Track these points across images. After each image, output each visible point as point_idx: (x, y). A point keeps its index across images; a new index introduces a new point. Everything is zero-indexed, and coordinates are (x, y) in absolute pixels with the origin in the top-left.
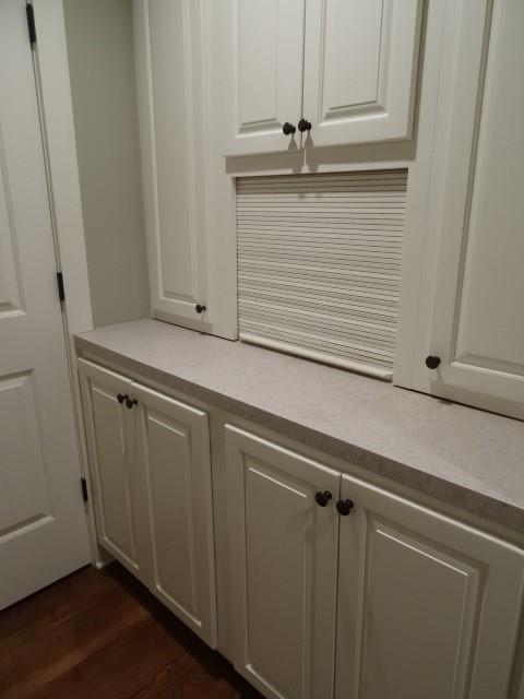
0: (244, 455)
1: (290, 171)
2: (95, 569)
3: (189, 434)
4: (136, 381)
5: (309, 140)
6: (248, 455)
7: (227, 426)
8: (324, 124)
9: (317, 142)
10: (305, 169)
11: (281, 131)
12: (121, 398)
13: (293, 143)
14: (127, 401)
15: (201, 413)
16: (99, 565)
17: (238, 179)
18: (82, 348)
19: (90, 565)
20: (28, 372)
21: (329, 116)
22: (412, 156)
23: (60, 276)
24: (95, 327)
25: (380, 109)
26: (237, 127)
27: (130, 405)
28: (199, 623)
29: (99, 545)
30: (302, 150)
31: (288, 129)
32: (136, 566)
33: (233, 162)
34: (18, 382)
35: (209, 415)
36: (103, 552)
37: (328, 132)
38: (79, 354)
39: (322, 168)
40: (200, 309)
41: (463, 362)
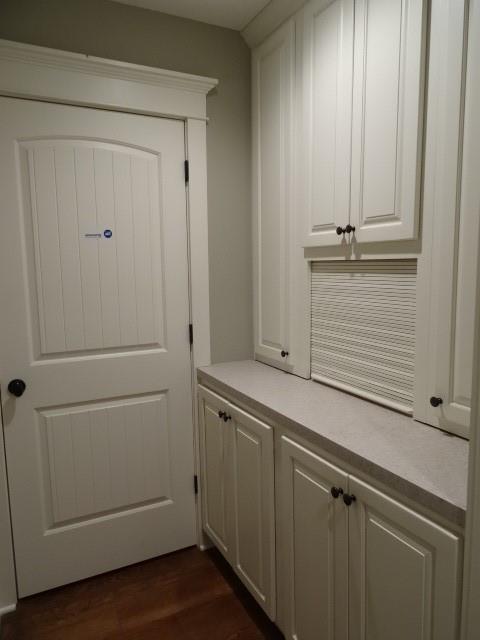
0: (293, 460)
1: (343, 258)
2: (199, 550)
3: (261, 443)
4: (232, 403)
5: (354, 239)
6: (296, 460)
7: (284, 437)
8: (364, 228)
9: (359, 240)
10: (353, 257)
11: (335, 232)
12: (221, 414)
13: (344, 240)
14: (225, 416)
15: (268, 427)
16: (202, 547)
17: (312, 262)
18: (202, 378)
19: (195, 546)
20: (164, 391)
21: (366, 223)
22: (419, 250)
23: (191, 327)
24: (212, 363)
25: (396, 219)
26: (310, 229)
27: (226, 419)
28: (263, 598)
29: (203, 531)
30: (350, 245)
31: (340, 231)
32: (225, 548)
33: (309, 251)
34: (158, 398)
35: (273, 429)
36: (206, 537)
37: (366, 233)
38: (200, 381)
39: (364, 257)
40: (284, 354)
41: (459, 403)
